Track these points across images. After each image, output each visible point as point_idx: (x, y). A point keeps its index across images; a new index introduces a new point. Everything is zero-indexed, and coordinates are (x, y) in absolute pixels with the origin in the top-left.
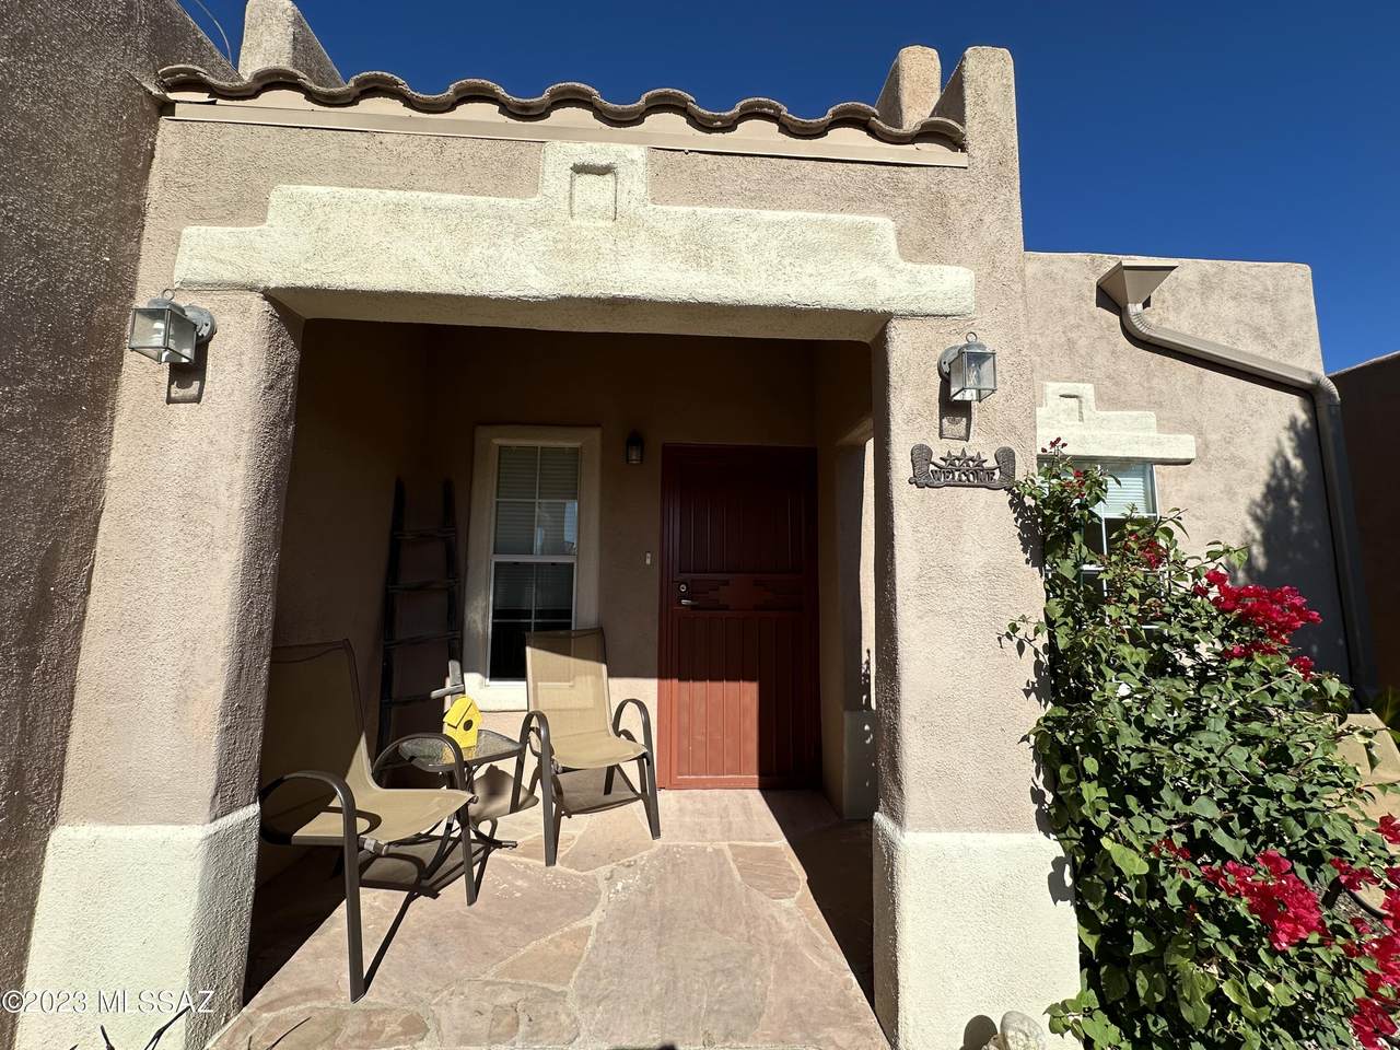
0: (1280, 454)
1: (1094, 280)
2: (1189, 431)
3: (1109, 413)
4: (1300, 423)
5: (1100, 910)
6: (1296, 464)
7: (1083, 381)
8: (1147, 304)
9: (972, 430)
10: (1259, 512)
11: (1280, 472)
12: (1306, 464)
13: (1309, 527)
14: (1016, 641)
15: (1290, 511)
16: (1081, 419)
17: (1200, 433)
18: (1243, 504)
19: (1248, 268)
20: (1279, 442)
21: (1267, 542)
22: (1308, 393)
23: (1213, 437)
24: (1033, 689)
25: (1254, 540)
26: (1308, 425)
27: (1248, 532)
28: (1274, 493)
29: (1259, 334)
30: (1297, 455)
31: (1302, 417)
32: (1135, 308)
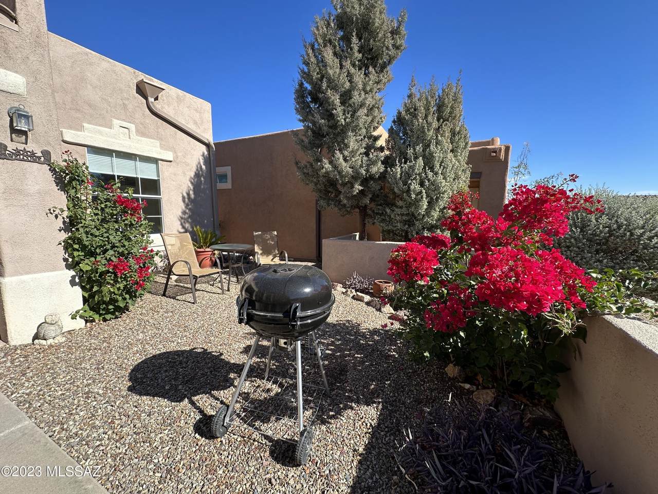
0: (199, 163)
1: (135, 81)
2: (171, 151)
3: (141, 138)
4: (205, 154)
5: (86, 285)
6: (204, 167)
7: (130, 122)
8: (156, 99)
9: (28, 141)
10: (193, 181)
11: (199, 169)
12: (206, 168)
13: (206, 186)
14: (54, 215)
15: (201, 181)
16: (130, 138)
17: (175, 152)
18: (188, 178)
19: (193, 98)
20: (199, 159)
21: (194, 190)
22: (208, 145)
23: (179, 154)
24: (63, 229)
25: (191, 189)
26: (207, 156)
27: (189, 187)
28: (197, 175)
29: (195, 123)
30: (204, 165)
31: (206, 153)
32: (151, 100)
